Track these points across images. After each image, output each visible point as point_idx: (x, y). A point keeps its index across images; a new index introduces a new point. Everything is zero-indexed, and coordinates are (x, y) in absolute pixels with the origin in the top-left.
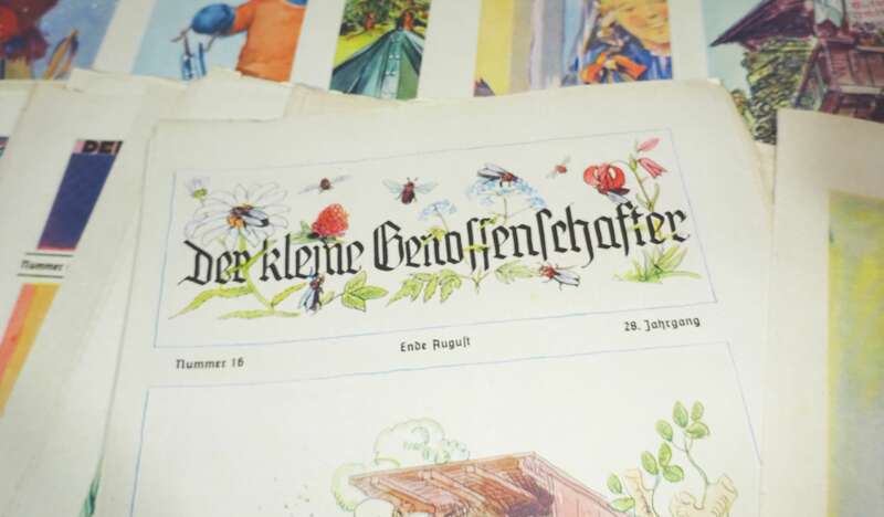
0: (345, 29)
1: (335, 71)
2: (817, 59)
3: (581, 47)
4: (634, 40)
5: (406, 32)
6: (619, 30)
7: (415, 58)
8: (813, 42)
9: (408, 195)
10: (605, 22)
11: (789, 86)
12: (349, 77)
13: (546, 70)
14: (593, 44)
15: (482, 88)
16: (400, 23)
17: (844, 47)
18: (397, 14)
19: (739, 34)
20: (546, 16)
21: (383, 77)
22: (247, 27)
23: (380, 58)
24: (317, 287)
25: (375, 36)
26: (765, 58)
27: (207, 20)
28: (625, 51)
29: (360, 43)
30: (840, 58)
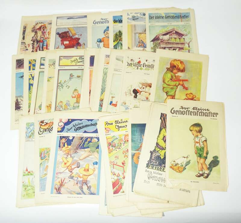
0: (114, 41)
1: (114, 46)
2: (159, 43)
3: (138, 43)
4: (143, 42)
5: (120, 41)
6: (141, 40)
7: (122, 45)
8: (159, 41)
9: (147, 61)
10: (140, 40)
11: (157, 46)
12: (115, 47)
13: (135, 46)
14: (139, 42)
15: (129, 48)
16: (119, 40)
17: (162, 42)
18: (119, 39)
19: (152, 41)
20: (134, 39)
21: (119, 47)
22: (103, 41)
23: (118, 45)
24: (138, 67)
25: (117, 42)
26: (155, 43)
27: (98, 41)
28: (142, 43)
29: (116, 43)
30: (162, 43)
